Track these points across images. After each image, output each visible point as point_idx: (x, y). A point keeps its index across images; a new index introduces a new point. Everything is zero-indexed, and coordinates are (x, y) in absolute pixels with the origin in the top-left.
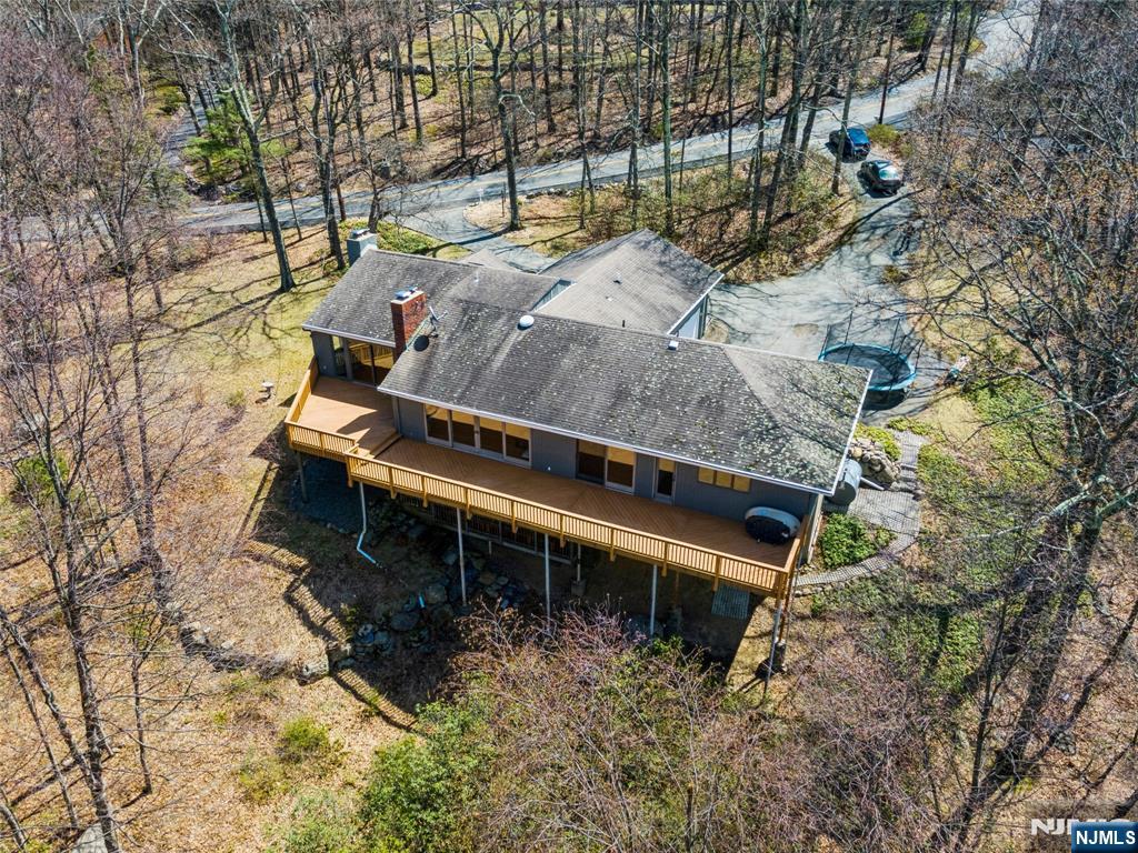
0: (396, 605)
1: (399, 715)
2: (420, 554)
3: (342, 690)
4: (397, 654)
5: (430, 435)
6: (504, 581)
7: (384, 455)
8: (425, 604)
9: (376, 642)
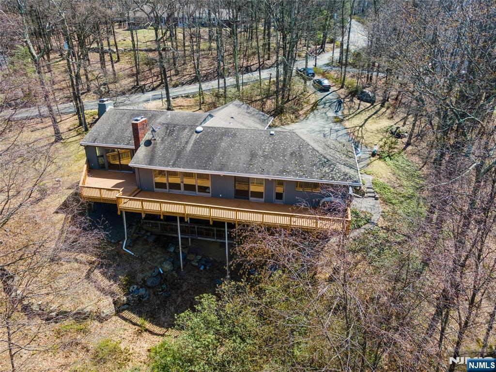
0: (149, 274)
1: (157, 329)
2: (156, 248)
3: (124, 322)
4: (151, 299)
5: (156, 187)
6: (199, 257)
7: (138, 195)
8: (163, 271)
9: (139, 294)
